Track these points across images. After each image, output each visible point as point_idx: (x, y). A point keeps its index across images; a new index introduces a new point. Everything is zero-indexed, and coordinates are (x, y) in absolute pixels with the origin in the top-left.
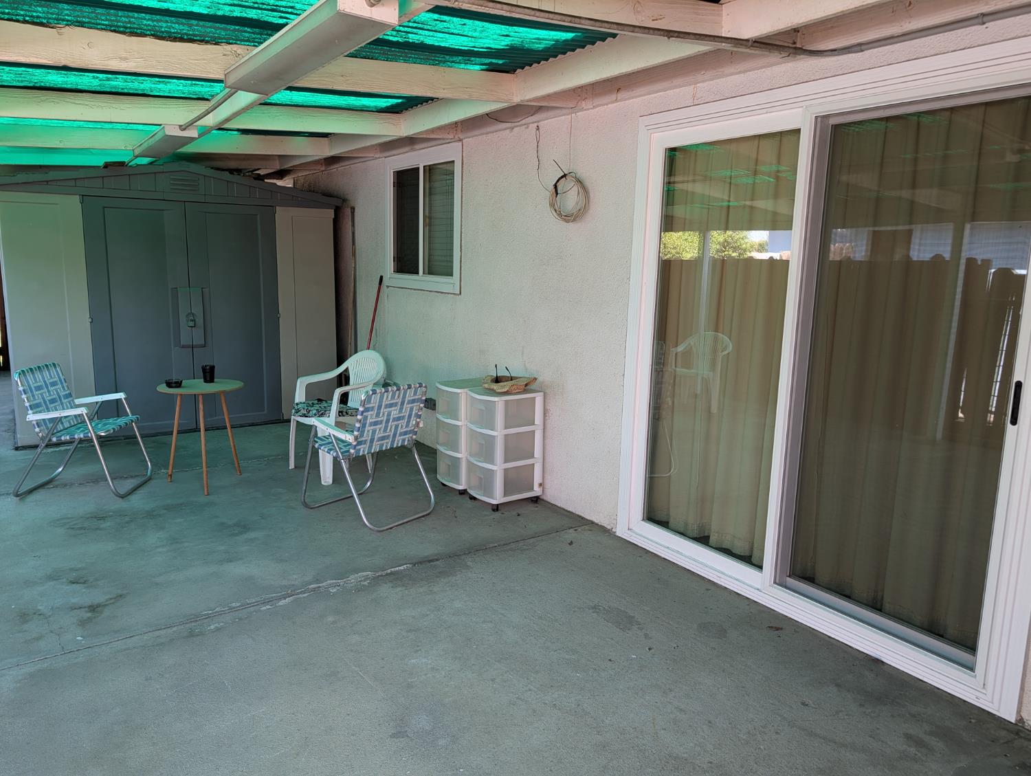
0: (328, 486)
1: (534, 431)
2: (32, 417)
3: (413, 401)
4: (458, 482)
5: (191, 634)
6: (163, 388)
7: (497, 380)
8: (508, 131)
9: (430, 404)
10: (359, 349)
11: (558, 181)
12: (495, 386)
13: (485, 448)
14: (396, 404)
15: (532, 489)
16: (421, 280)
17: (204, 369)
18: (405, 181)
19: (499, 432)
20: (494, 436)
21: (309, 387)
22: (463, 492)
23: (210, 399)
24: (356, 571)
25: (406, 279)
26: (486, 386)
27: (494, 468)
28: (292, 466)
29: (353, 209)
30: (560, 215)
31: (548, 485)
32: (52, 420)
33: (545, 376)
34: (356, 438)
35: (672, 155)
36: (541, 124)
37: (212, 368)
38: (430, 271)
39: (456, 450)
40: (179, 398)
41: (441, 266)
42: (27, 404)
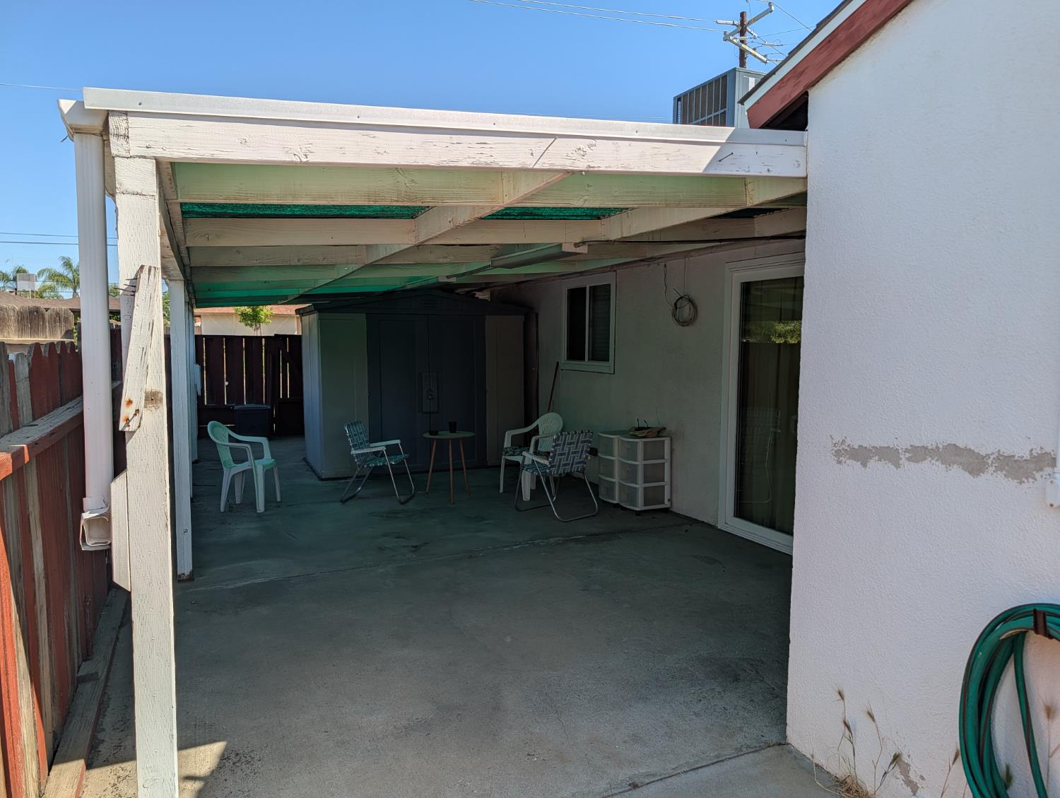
0: (527, 502)
1: (664, 463)
2: (354, 452)
3: (584, 442)
4: (613, 498)
5: (471, 557)
6: (427, 435)
7: (639, 429)
8: (646, 266)
9: (593, 452)
10: (540, 414)
11: (678, 300)
12: (637, 433)
13: (631, 473)
14: (573, 443)
15: (663, 503)
16: (587, 364)
17: (450, 423)
18: (576, 296)
19: (640, 462)
20: (637, 465)
21: (513, 437)
22: (617, 506)
23: (455, 441)
24: (552, 537)
25: (576, 364)
26: (631, 433)
27: (637, 486)
28: (501, 491)
29: (537, 315)
30: (678, 321)
31: (674, 500)
32: (362, 454)
33: (671, 427)
34: (550, 463)
35: (747, 288)
36: (668, 263)
37: (455, 423)
38: (594, 358)
39: (612, 477)
40: (435, 442)
41: (601, 354)
42: (351, 444)
